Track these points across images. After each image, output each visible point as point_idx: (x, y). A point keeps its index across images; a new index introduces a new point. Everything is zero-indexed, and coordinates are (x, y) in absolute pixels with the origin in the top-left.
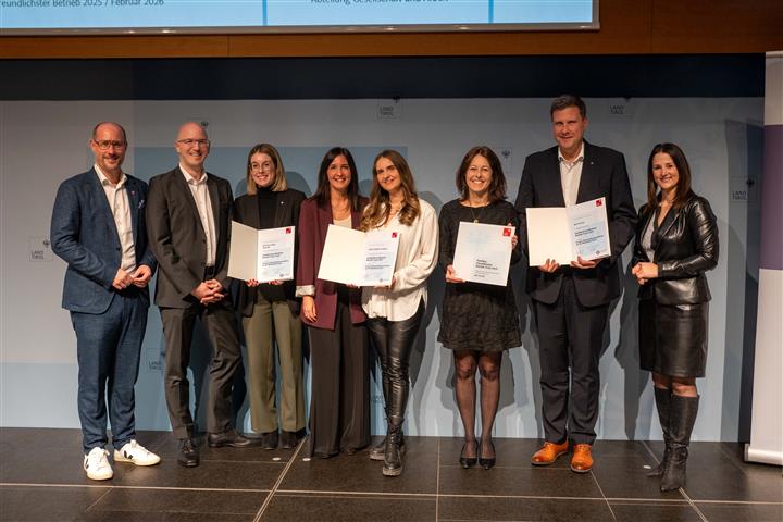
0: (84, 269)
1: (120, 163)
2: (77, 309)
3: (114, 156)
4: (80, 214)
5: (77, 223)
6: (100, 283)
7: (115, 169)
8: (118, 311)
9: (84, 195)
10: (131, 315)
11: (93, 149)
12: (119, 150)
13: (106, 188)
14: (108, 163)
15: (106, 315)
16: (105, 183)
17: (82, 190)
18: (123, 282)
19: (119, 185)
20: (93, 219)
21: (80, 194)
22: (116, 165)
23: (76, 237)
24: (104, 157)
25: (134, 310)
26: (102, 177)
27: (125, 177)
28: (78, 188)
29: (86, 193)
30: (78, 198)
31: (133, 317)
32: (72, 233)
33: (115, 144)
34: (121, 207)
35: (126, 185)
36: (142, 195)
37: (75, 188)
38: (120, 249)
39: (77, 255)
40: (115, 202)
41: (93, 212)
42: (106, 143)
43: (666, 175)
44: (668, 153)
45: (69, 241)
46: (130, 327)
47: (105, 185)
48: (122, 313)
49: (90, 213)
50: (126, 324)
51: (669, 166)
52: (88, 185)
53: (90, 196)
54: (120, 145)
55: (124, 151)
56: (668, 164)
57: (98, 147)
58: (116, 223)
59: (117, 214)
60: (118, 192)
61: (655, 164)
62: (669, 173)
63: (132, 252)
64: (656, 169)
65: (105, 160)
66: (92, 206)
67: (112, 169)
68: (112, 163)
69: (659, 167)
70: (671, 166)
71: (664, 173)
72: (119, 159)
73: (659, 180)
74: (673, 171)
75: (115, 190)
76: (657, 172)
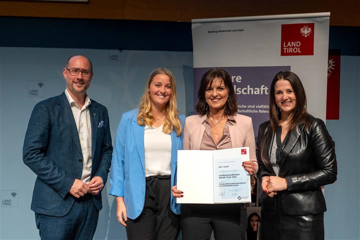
1: (86, 88)
2: (42, 211)
3: (81, 81)
4: (50, 130)
5: (47, 137)
7: (82, 92)
8: (78, 214)
9: (54, 114)
10: (87, 215)
11: (65, 76)
12: (86, 77)
13: (74, 109)
14: (76, 87)
15: (67, 217)
16: (73, 104)
17: (53, 110)
18: (81, 190)
19: (84, 107)
20: (61, 134)
21: (51, 113)
23: (45, 151)
24: (73, 82)
25: (90, 212)
26: (71, 100)
27: (90, 101)
28: (50, 108)
29: (57, 112)
30: (49, 117)
31: (88, 217)
32: (41, 146)
33: (83, 71)
34: (85, 125)
35: (89, 107)
36: (102, 117)
37: (47, 108)
38: (81, 161)
39: (43, 165)
40: (80, 120)
41: (61, 128)
42: (76, 71)
43: (287, 100)
44: (287, 80)
45: (36, 153)
46: (85, 226)
47: (72, 106)
48: (80, 214)
49: (59, 129)
50: (83, 223)
51: (289, 91)
52: (59, 106)
53: (59, 115)
54: (87, 73)
55: (91, 78)
56: (288, 89)
57: (69, 74)
58: (80, 138)
59: (80, 132)
60: (83, 113)
61: (277, 89)
62: (290, 98)
63: (90, 164)
64: (277, 93)
65: (74, 84)
66: (61, 124)
67: (79, 93)
68: (79, 87)
69: (280, 92)
70: (291, 91)
71: (285, 98)
72: (86, 84)
73: (280, 104)
74: (292, 95)
75: (80, 111)
76: (278, 97)
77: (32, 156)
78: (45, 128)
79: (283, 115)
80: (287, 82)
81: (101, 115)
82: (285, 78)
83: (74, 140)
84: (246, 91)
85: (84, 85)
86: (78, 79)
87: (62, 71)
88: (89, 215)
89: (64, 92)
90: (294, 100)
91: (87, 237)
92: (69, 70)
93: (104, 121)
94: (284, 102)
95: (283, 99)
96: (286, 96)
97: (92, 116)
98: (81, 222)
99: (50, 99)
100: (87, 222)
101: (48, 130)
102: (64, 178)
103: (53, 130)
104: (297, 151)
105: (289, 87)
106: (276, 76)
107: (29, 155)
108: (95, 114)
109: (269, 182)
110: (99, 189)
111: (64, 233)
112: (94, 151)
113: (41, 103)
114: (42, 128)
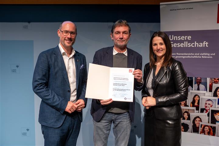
0: (49, 102)
2: (45, 124)
3: (70, 39)
4: (49, 71)
5: (47, 76)
6: (58, 110)
7: (70, 46)
9: (52, 60)
10: (74, 126)
11: (59, 35)
12: (73, 36)
13: (64, 57)
14: (67, 43)
15: (61, 128)
16: (64, 54)
17: (51, 57)
19: (71, 56)
21: (49, 60)
22: (70, 44)
23: (47, 85)
24: (65, 39)
25: (76, 124)
26: (62, 50)
27: (75, 52)
28: (49, 57)
30: (49, 62)
31: (75, 127)
32: (44, 81)
33: (72, 33)
35: (74, 56)
36: (83, 62)
37: (47, 57)
38: (69, 91)
40: (68, 65)
42: (67, 32)
43: (160, 49)
44: (161, 37)
45: (43, 86)
46: (73, 133)
47: (63, 55)
48: (69, 126)
49: (54, 70)
50: (71, 131)
51: (161, 44)
52: (55, 55)
53: (55, 61)
54: (74, 34)
55: (75, 37)
56: (161, 43)
57: (62, 34)
58: (68, 76)
59: (69, 72)
60: (70, 60)
61: (154, 42)
62: (161, 48)
63: (75, 93)
64: (154, 45)
65: (65, 41)
66: (56, 67)
67: (68, 47)
68: (69, 43)
69: (156, 44)
70: (162, 44)
71: (158, 48)
72: (73, 41)
73: (156, 52)
74: (163, 46)
75: (68, 58)
76: (155, 48)
77: (40, 88)
78: (46, 70)
79: (158, 59)
80: (160, 38)
81: (82, 60)
82: (159, 36)
83: (65, 77)
84: (193, 45)
85: (72, 42)
86: (68, 38)
87: (57, 31)
88: (75, 126)
89: (58, 46)
90: (164, 49)
91: (73, 139)
92: (62, 32)
93: (84, 65)
94: (158, 50)
95: (157, 49)
96: (159, 46)
97: (76, 61)
98: (70, 130)
99: (49, 50)
100: (74, 130)
101: (47, 71)
102: (61, 101)
103: (51, 70)
104: (164, 81)
105: (162, 41)
106: (153, 34)
107: (38, 87)
108: (78, 60)
109: (146, 100)
110: (81, 108)
111: (59, 138)
112: (78, 85)
113: (43, 53)
114: (44, 70)
